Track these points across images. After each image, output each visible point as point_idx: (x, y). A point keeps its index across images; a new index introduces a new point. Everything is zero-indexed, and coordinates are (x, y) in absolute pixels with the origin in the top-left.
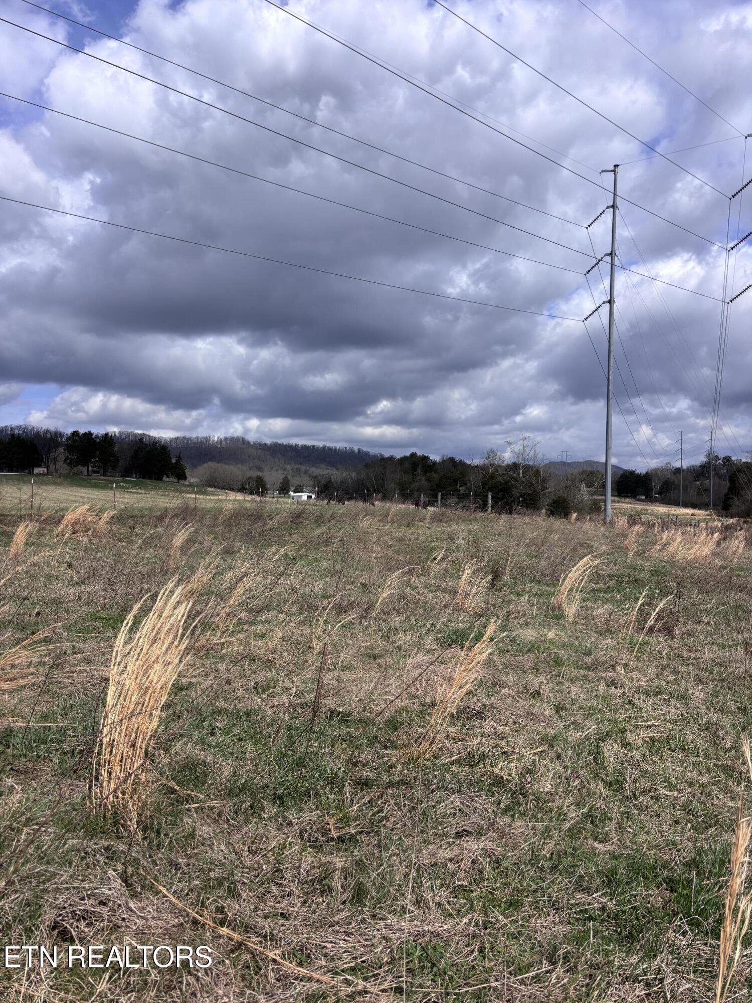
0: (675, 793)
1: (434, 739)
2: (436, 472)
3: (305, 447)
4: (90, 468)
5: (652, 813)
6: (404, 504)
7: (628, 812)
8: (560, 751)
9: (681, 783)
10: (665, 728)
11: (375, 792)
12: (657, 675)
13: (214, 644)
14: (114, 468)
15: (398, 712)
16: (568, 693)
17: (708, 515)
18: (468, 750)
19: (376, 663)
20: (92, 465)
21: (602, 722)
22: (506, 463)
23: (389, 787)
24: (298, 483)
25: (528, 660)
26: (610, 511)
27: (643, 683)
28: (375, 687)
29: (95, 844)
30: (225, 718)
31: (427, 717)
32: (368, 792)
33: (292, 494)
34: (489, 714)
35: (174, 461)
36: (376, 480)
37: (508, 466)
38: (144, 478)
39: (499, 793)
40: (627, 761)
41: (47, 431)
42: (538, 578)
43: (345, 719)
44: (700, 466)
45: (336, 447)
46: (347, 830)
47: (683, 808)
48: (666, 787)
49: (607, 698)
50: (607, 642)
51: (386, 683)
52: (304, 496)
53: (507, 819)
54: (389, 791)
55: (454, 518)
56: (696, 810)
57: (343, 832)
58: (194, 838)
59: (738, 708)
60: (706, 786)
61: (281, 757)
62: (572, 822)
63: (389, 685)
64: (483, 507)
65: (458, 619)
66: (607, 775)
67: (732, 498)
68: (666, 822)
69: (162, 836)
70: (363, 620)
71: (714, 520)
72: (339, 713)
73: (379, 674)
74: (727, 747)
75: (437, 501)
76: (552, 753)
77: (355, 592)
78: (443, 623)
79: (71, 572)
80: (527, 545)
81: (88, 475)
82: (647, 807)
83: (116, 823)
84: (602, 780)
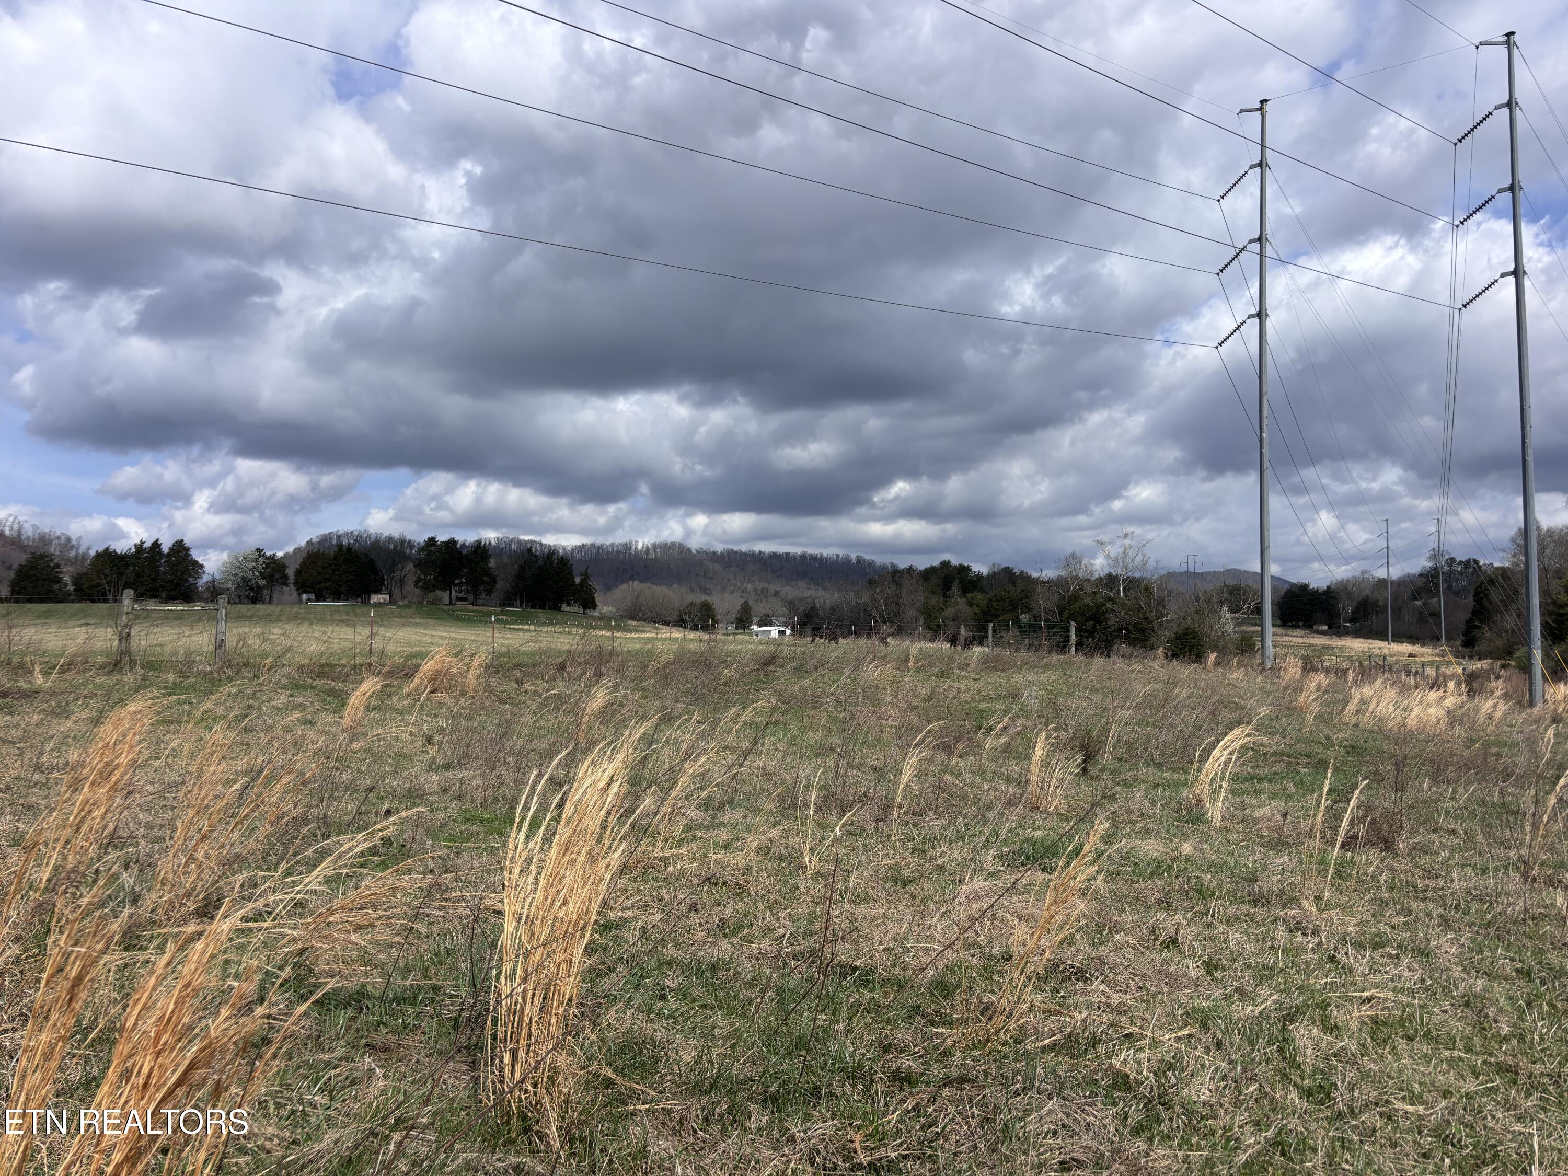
0: (1421, 1109)
1: (1012, 1011)
2: (982, 591)
3: (774, 556)
4: (453, 592)
5: (1383, 1141)
6: (932, 640)
7: (1343, 1139)
8: (1220, 1035)
9: (1430, 1091)
10: (1394, 1001)
11: (922, 1094)
12: (1373, 915)
13: (655, 859)
14: (489, 592)
15: (951, 968)
16: (1225, 941)
17: (1439, 655)
18: (1069, 1029)
19: (906, 892)
20: (457, 588)
21: (1287, 991)
22: (1096, 575)
23: (945, 1085)
24: (763, 612)
25: (1153, 889)
26: (1270, 651)
27: (1351, 929)
28: (910, 928)
29: (499, 1160)
30: (678, 973)
31: (995, 977)
32: (911, 1094)
33: (755, 628)
34: (1097, 974)
35: (577, 580)
36: (886, 605)
37: (1100, 579)
38: (533, 607)
39: (1124, 1101)
40: (1335, 1055)
41: (390, 539)
42: (1156, 757)
43: (865, 978)
44: (1421, 575)
45: (822, 554)
46: (882, 1152)
47: (1436, 1132)
48: (1404, 1098)
49: (1292, 951)
50: (1282, 860)
51: (927, 922)
52: (774, 631)
53: (1141, 1144)
54: (946, 1092)
55: (1015, 664)
56: (1458, 1136)
57: (877, 1155)
58: (646, 1157)
59: (1517, 971)
60: (1472, 1098)
61: (770, 1036)
62: (1250, 1151)
63: (930, 926)
64: (1063, 647)
65: (1033, 824)
66: (1302, 1077)
67: (1478, 627)
68: (1407, 1155)
69: (597, 1152)
70: (881, 824)
71: (1449, 664)
72: (856, 968)
73: (912, 909)
74: (1503, 1033)
75: (987, 637)
76: (1207, 1039)
77: (865, 782)
78: (1010, 831)
79: (432, 751)
80: (1138, 707)
81: (450, 604)
82: (1374, 1131)
83: (526, 1130)
84: (1295, 1085)
